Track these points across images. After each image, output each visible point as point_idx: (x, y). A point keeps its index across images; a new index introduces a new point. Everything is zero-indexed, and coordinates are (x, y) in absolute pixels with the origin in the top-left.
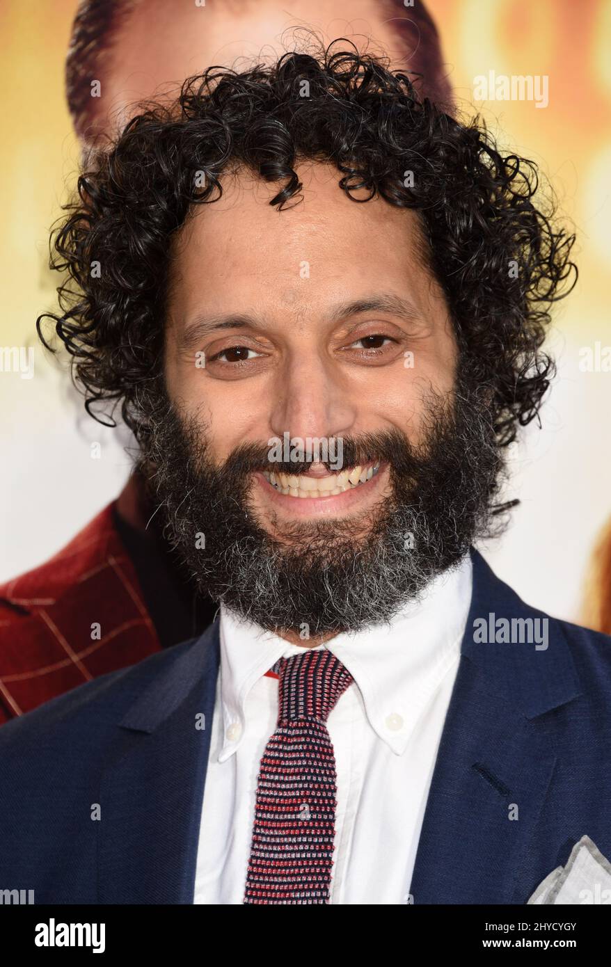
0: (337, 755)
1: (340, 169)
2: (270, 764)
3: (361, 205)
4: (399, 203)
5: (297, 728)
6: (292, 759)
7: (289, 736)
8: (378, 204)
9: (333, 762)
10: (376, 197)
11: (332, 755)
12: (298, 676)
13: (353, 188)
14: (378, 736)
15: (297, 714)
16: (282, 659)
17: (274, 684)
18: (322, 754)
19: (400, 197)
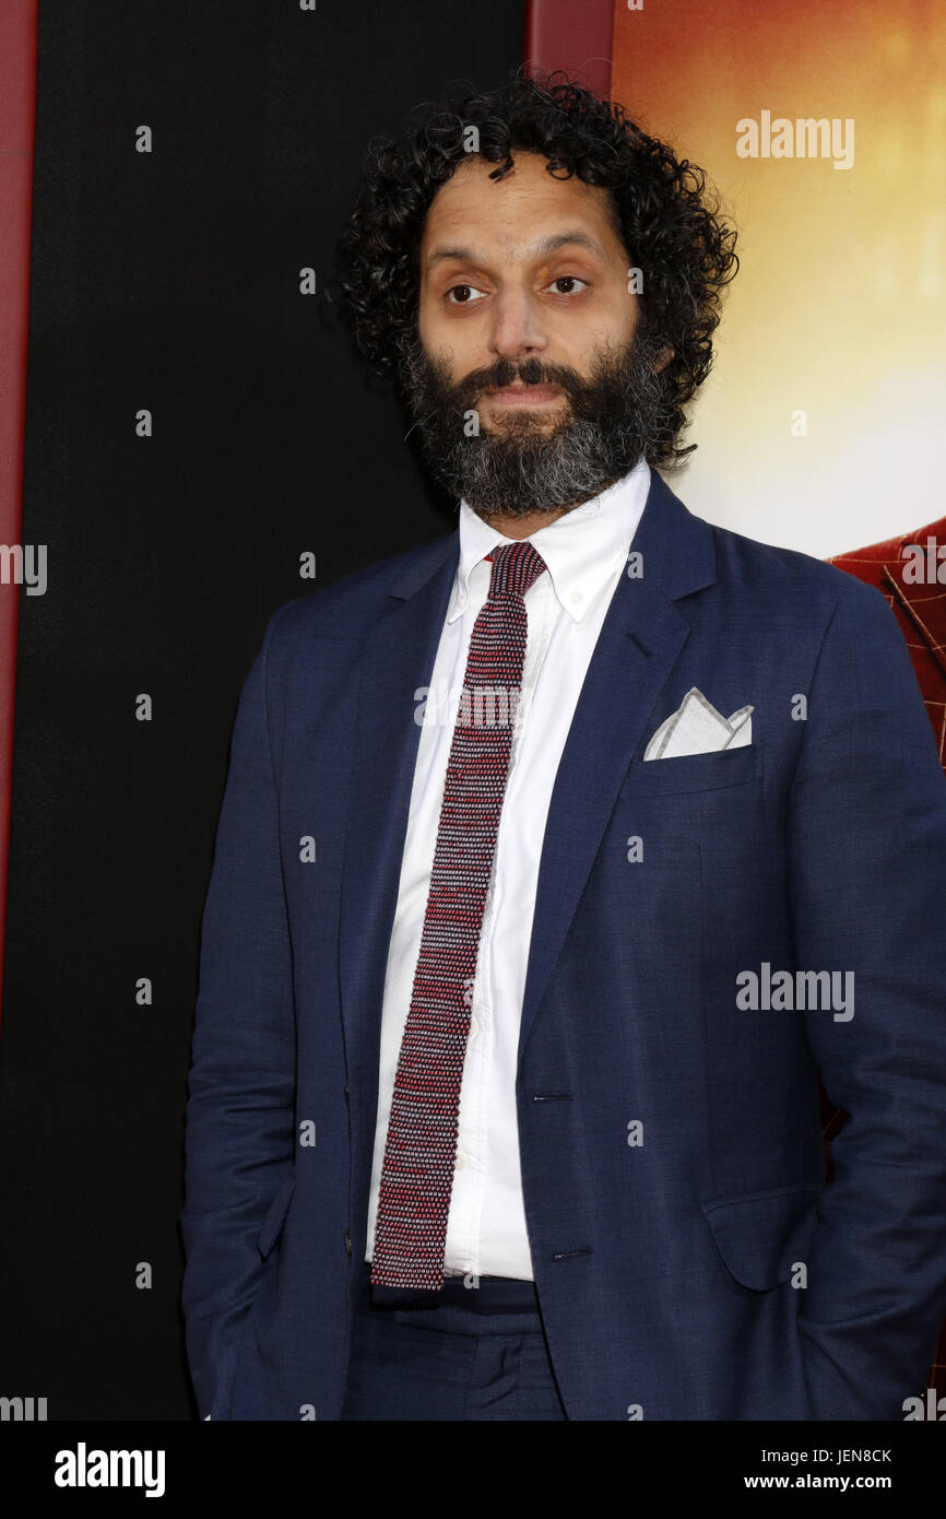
0: (529, 620)
1: (548, 157)
2: (481, 625)
3: (563, 182)
4: (592, 181)
5: (499, 599)
6: (494, 623)
7: (494, 606)
8: (576, 182)
9: (526, 626)
10: (574, 177)
11: (525, 620)
12: (504, 561)
13: (556, 168)
14: (563, 607)
15: (500, 589)
16: (497, 547)
17: (489, 565)
18: (520, 619)
19: (593, 177)
